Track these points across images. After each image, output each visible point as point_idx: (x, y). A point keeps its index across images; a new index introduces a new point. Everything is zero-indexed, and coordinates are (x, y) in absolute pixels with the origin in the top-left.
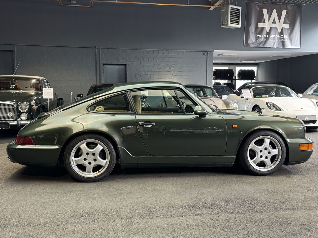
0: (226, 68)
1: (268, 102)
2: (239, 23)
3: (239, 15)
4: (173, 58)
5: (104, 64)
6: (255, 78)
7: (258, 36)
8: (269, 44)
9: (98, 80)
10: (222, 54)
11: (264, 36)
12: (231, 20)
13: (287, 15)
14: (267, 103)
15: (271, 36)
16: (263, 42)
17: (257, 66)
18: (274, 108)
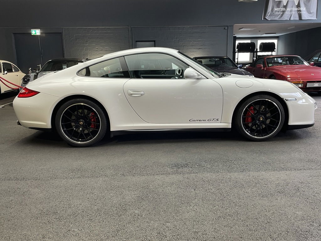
0: (249, 41)
4: (197, 33)
5: (136, 41)
6: (275, 50)
7: (276, 9)
8: (286, 17)
10: (242, 28)
11: (281, 9)
15: (288, 9)
16: (280, 15)
17: (278, 39)
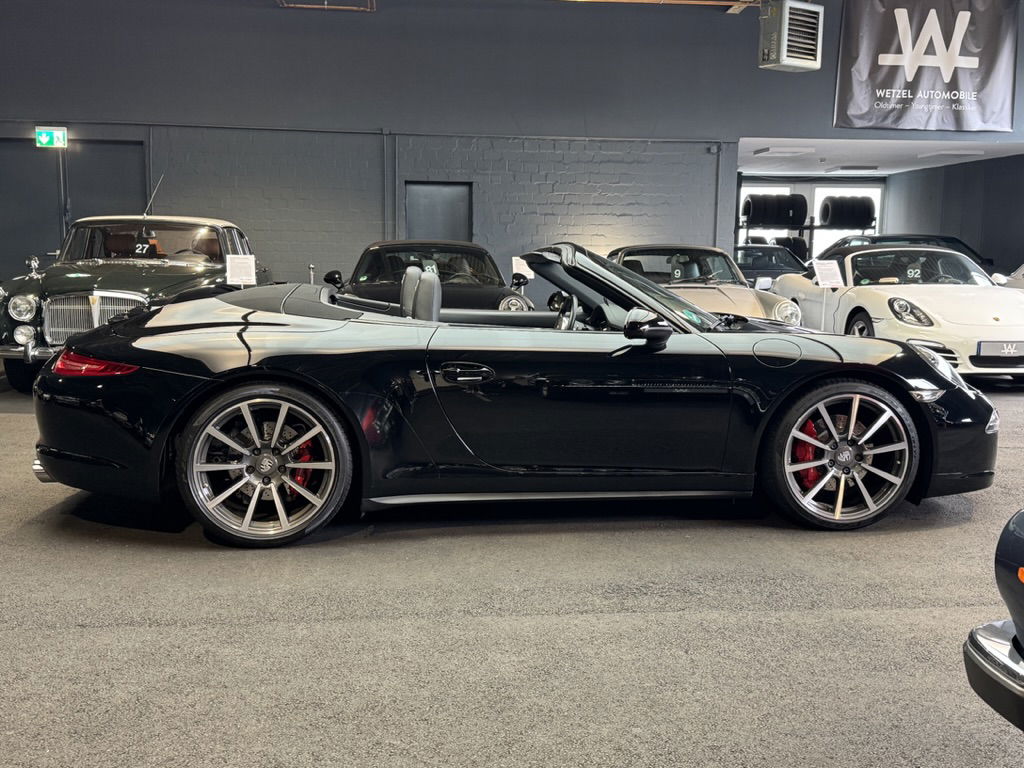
0: (784, 191)
1: (895, 300)
2: (815, 56)
3: (816, 29)
4: (613, 162)
5: (407, 183)
6: (873, 224)
7: (880, 93)
8: (914, 119)
9: (389, 229)
10: (767, 150)
11: (897, 92)
12: (789, 46)
13: (972, 28)
14: (891, 303)
15: (920, 95)
16: (895, 112)
17: (883, 185)
18: (912, 317)
